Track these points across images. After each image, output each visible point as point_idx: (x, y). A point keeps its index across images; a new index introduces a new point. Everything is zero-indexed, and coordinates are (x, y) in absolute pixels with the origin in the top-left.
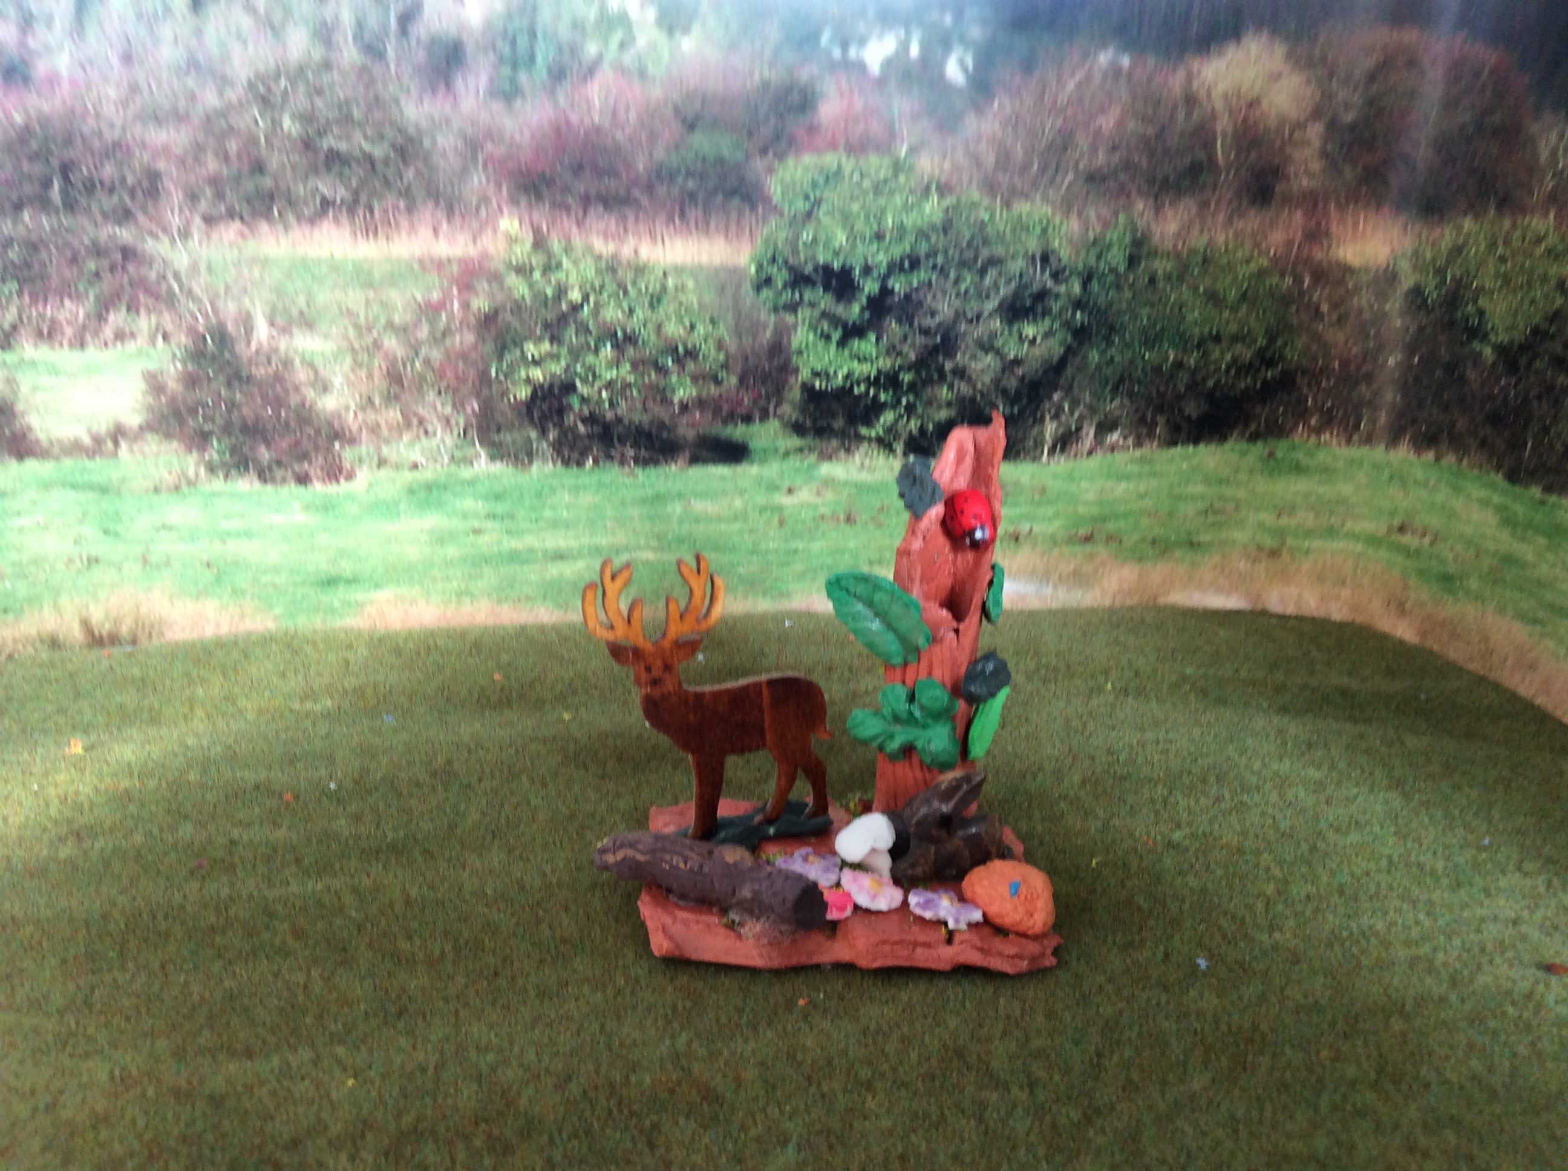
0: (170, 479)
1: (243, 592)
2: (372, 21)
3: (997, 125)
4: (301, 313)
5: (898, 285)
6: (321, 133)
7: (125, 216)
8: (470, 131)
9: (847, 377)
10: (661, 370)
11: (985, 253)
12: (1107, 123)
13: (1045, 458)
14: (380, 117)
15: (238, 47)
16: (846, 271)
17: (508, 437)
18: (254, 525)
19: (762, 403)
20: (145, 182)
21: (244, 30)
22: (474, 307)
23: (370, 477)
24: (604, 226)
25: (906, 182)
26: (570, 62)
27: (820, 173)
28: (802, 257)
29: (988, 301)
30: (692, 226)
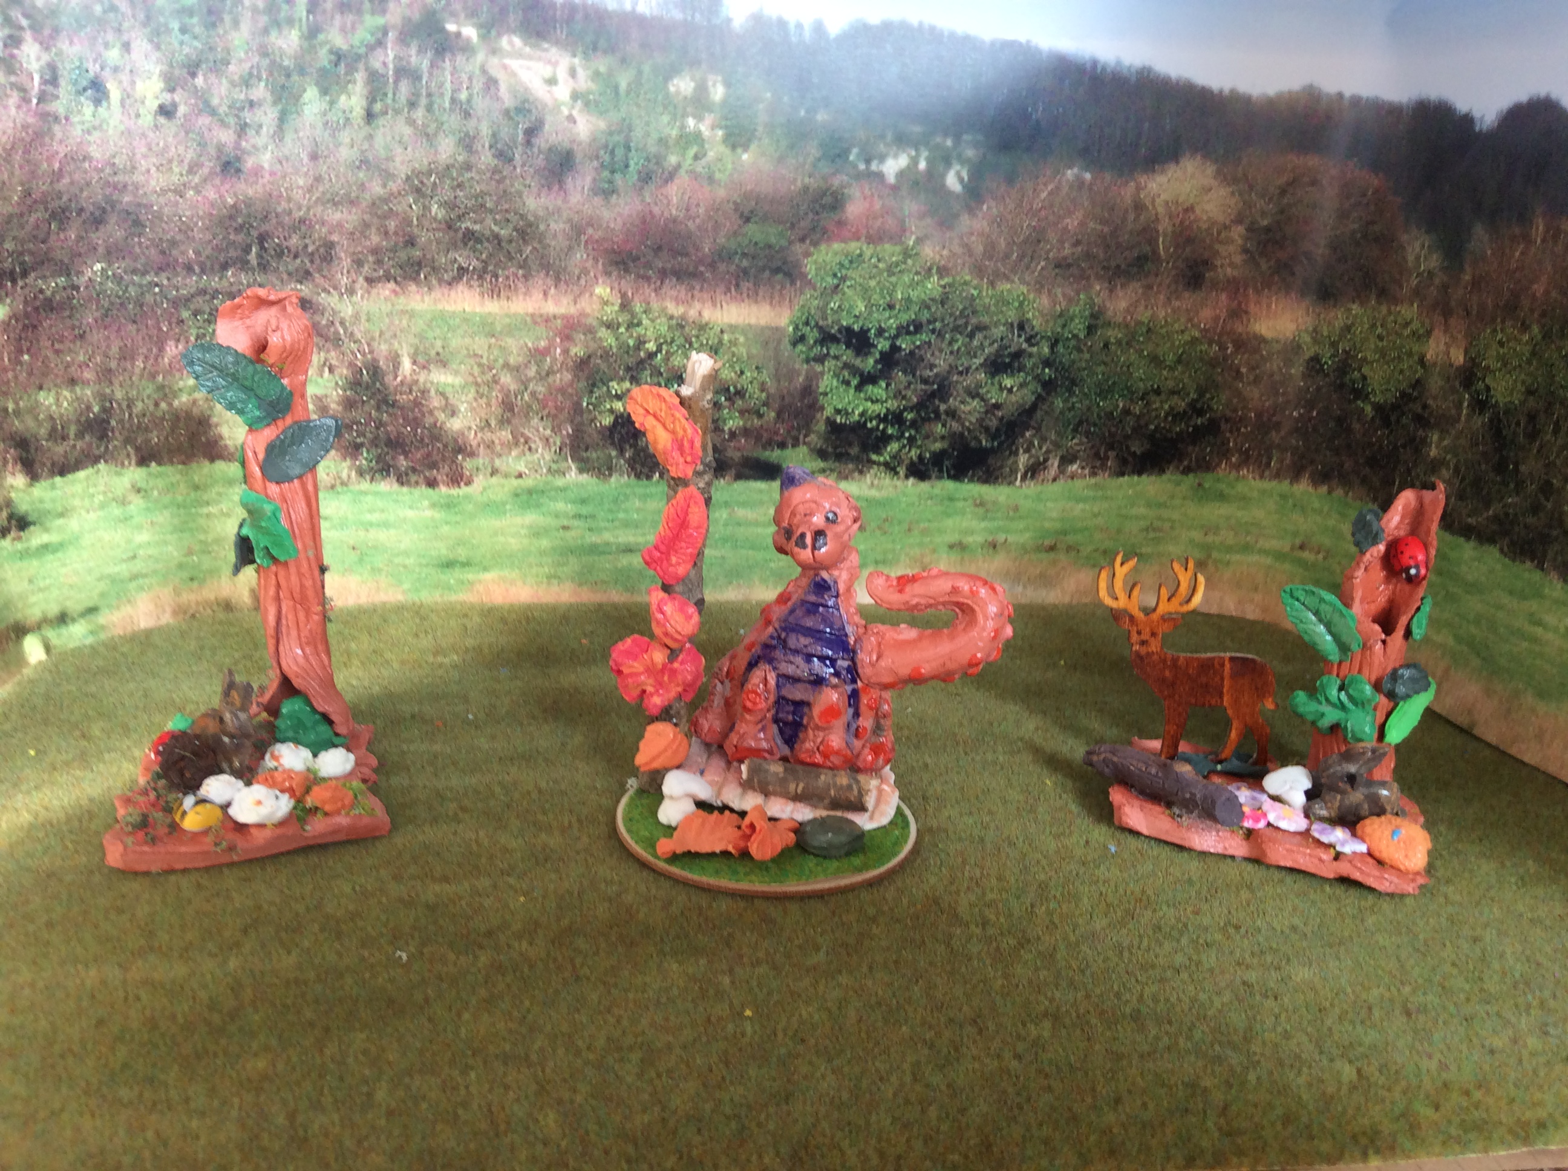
0: (329, 480)
1: (380, 570)
2: (505, 133)
3: (985, 223)
4: (438, 354)
5: (905, 344)
6: (460, 218)
7: (305, 276)
8: (576, 218)
9: (862, 415)
11: (974, 321)
12: (1072, 223)
13: (1018, 483)
14: (507, 206)
15: (400, 150)
16: (864, 332)
17: (594, 455)
18: (392, 518)
19: (794, 433)
20: (322, 250)
21: (406, 138)
22: (572, 353)
23: (484, 483)
24: (676, 293)
25: (913, 265)
26: (655, 168)
27: (846, 256)
28: (830, 321)
29: (976, 357)
30: (745, 295)
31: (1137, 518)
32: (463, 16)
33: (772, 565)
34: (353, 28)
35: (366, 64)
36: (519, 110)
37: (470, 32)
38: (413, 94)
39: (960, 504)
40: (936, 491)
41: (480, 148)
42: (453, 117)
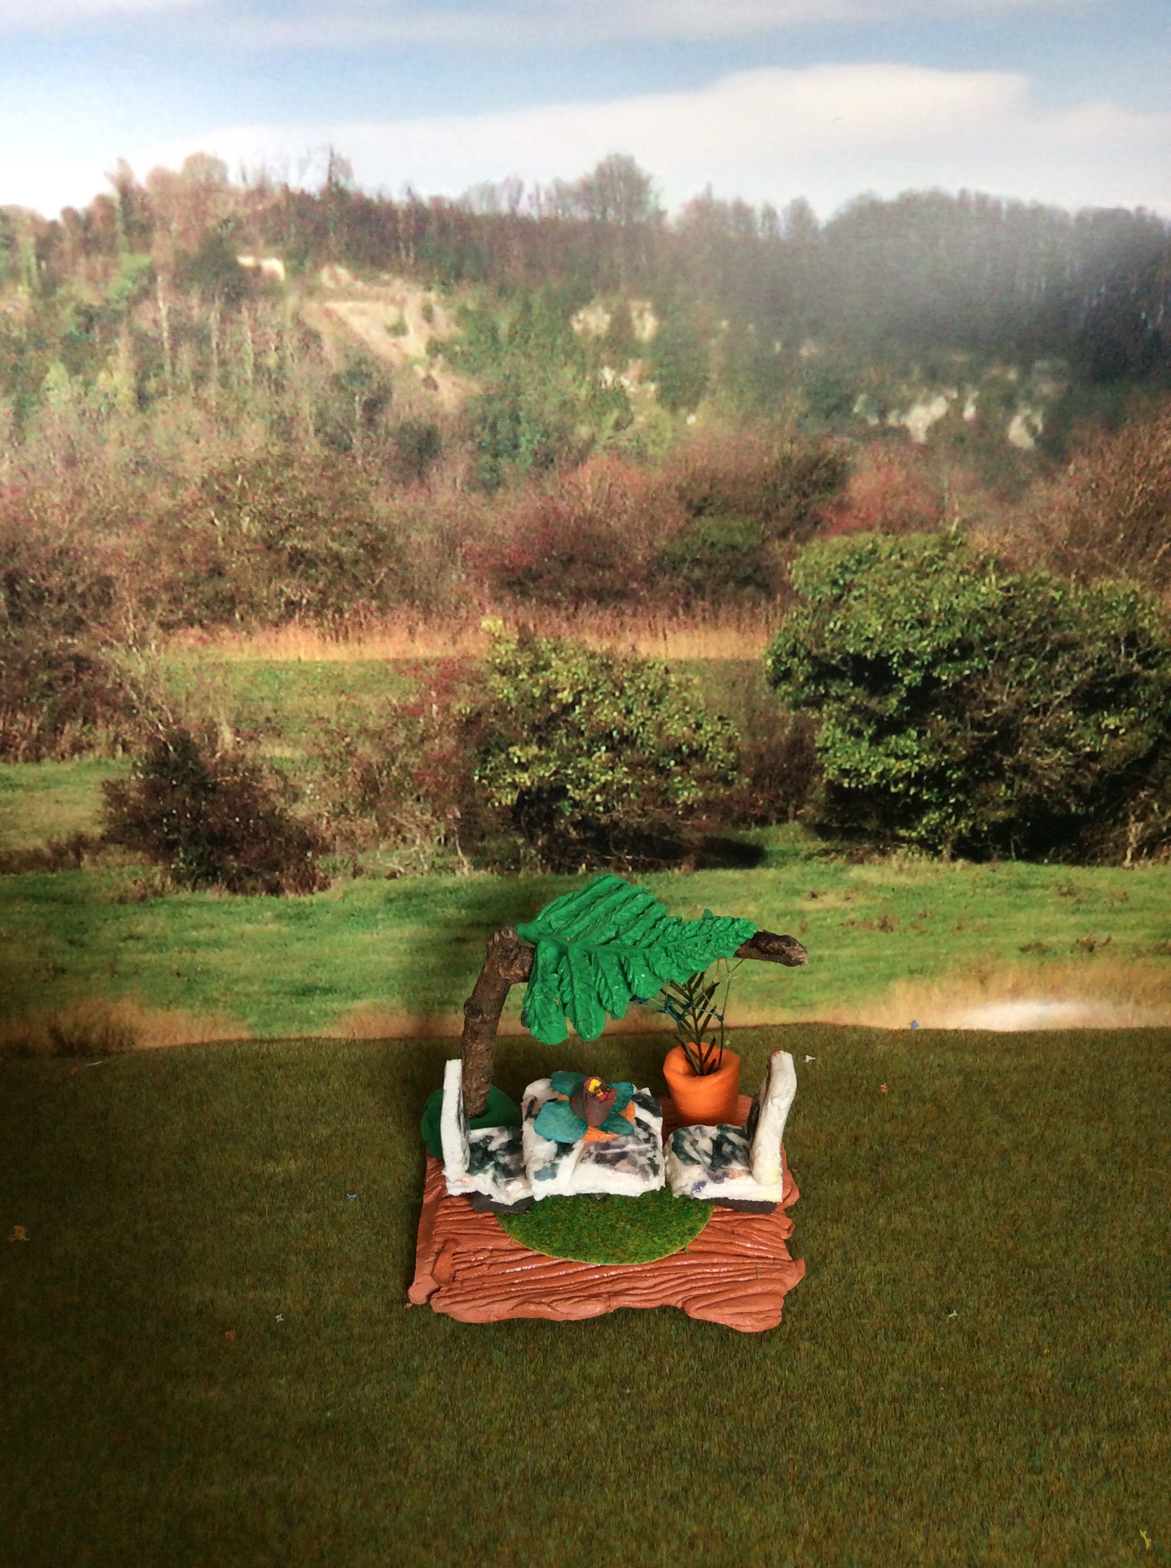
0: (136, 890)
1: (215, 1002)
2: (335, 410)
3: (1072, 492)
4: (268, 720)
5: (945, 675)
6: (282, 533)
7: (77, 625)
8: (447, 524)
9: (881, 776)
10: (663, 772)
11: (1055, 636)
13: (1127, 863)
14: (347, 514)
15: (189, 444)
16: (882, 661)
17: (493, 844)
18: (225, 934)
19: (780, 804)
20: (96, 589)
21: (195, 427)
22: (454, 711)
23: (345, 887)
24: (597, 622)
25: (957, 561)
26: (558, 445)
27: (852, 554)
28: (828, 647)
29: (1059, 689)
30: (699, 619)
32: (262, 242)
33: (756, 978)
34: (106, 274)
35: (130, 325)
36: (352, 375)
37: (275, 266)
38: (200, 363)
39: (1039, 892)
40: (999, 876)
41: (302, 434)
42: (259, 393)
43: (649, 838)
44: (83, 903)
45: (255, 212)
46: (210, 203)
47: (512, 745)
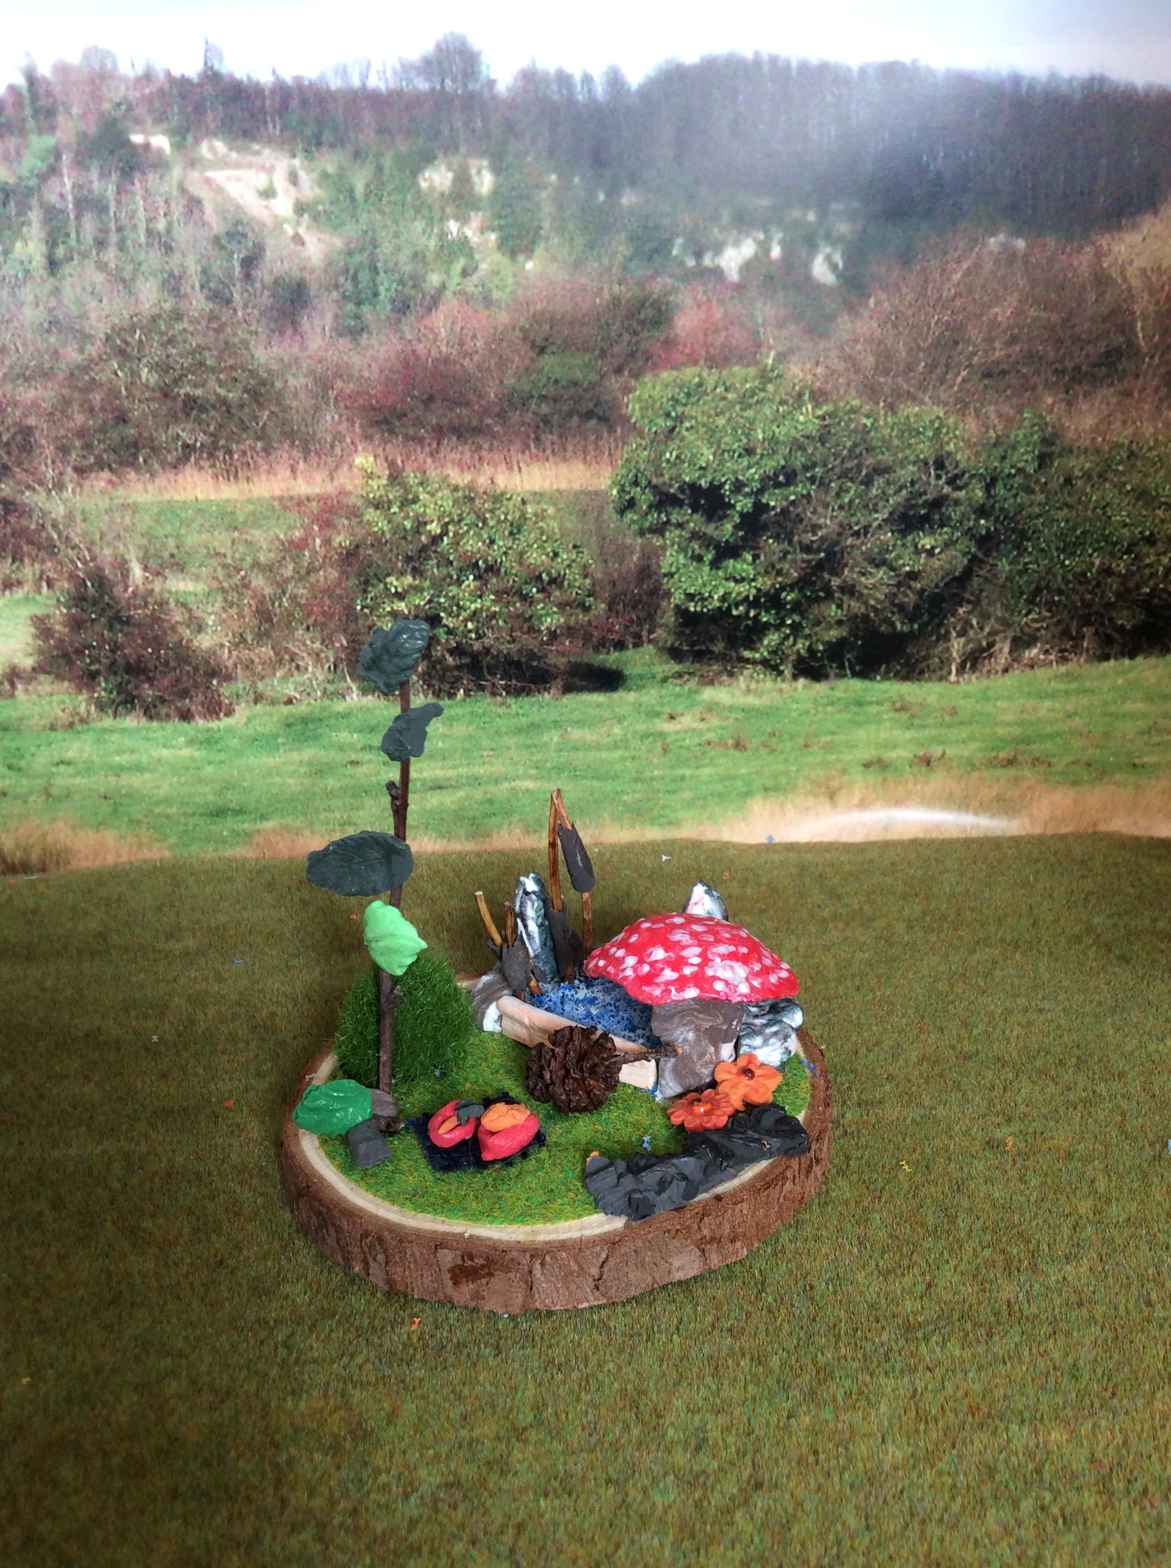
0: (64, 717)
2: (217, 268)
3: (874, 324)
4: (172, 556)
5: (773, 500)
6: (176, 382)
7: (4, 472)
8: (319, 369)
9: (723, 599)
10: (525, 598)
11: (870, 461)
12: (1003, 312)
13: (953, 677)
14: (231, 362)
15: (94, 304)
16: (715, 489)
18: (144, 759)
19: (634, 628)
20: (19, 438)
21: (98, 288)
22: (335, 544)
23: (247, 713)
24: (458, 456)
25: (776, 392)
26: (413, 293)
27: (681, 388)
28: (667, 477)
29: (876, 511)
30: (549, 452)
31: (1133, 716)
32: (149, 121)
33: (625, 798)
34: (19, 154)
35: (40, 199)
36: (231, 236)
37: (161, 142)
38: (100, 231)
39: (874, 709)
40: (838, 694)
41: (189, 290)
42: (152, 254)
43: (518, 664)
44: (18, 731)
45: (143, 96)
46: (104, 89)
47: (389, 575)
